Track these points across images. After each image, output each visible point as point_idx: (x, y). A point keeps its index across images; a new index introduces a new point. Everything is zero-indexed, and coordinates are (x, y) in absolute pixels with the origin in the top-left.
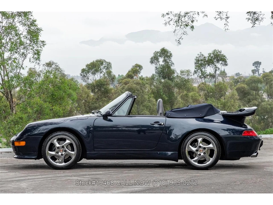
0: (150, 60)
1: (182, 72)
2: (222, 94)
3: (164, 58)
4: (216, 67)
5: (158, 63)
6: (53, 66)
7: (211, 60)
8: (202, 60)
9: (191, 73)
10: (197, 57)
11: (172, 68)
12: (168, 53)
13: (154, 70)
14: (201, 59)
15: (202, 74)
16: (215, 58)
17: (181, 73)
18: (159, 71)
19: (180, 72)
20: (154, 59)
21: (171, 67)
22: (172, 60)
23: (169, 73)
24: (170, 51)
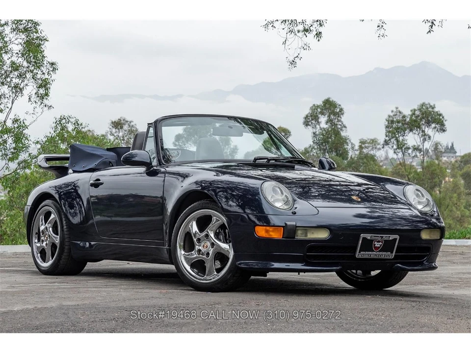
0: (302, 120)
1: (363, 142)
2: (435, 182)
3: (329, 116)
4: (425, 135)
5: (317, 126)
6: (126, 127)
7: (415, 121)
8: (398, 122)
9: (379, 144)
10: (389, 116)
11: (343, 134)
12: (336, 107)
13: (311, 138)
14: (397, 120)
15: (398, 146)
16: (423, 118)
17: (360, 144)
18: (319, 140)
19: (360, 142)
20: (311, 119)
21: (341, 133)
22: (342, 120)
23: (337, 144)
24: (340, 104)
